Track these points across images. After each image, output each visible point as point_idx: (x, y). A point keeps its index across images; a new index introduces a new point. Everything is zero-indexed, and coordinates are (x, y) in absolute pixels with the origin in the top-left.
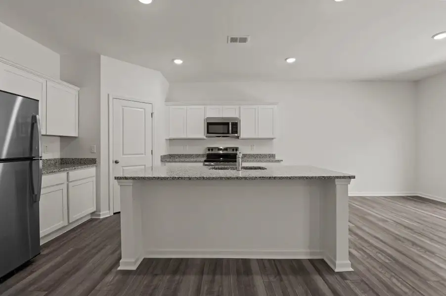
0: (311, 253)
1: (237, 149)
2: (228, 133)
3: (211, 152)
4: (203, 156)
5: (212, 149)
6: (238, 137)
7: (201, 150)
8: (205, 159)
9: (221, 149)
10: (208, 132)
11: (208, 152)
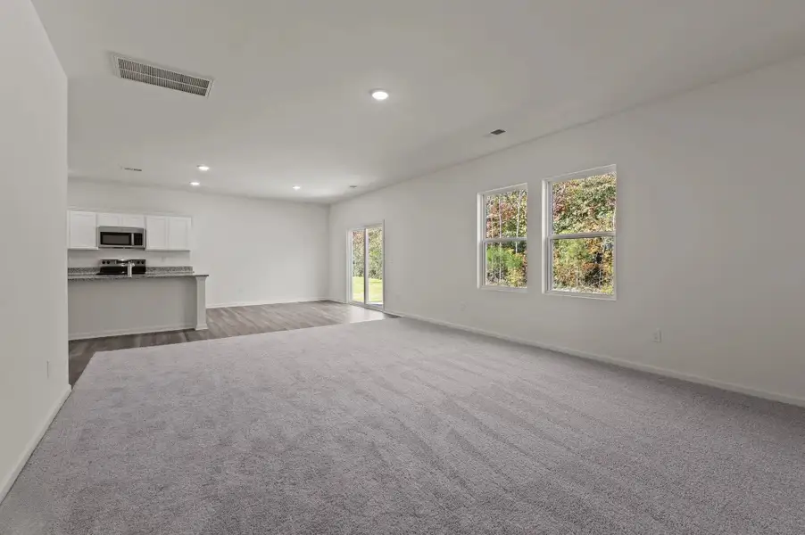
0: (186, 326)
1: (143, 262)
2: (130, 244)
3: (106, 265)
4: (94, 269)
5: (108, 262)
6: (144, 249)
7: (93, 262)
8: (99, 272)
9: (121, 262)
10: (102, 243)
11: (102, 265)
